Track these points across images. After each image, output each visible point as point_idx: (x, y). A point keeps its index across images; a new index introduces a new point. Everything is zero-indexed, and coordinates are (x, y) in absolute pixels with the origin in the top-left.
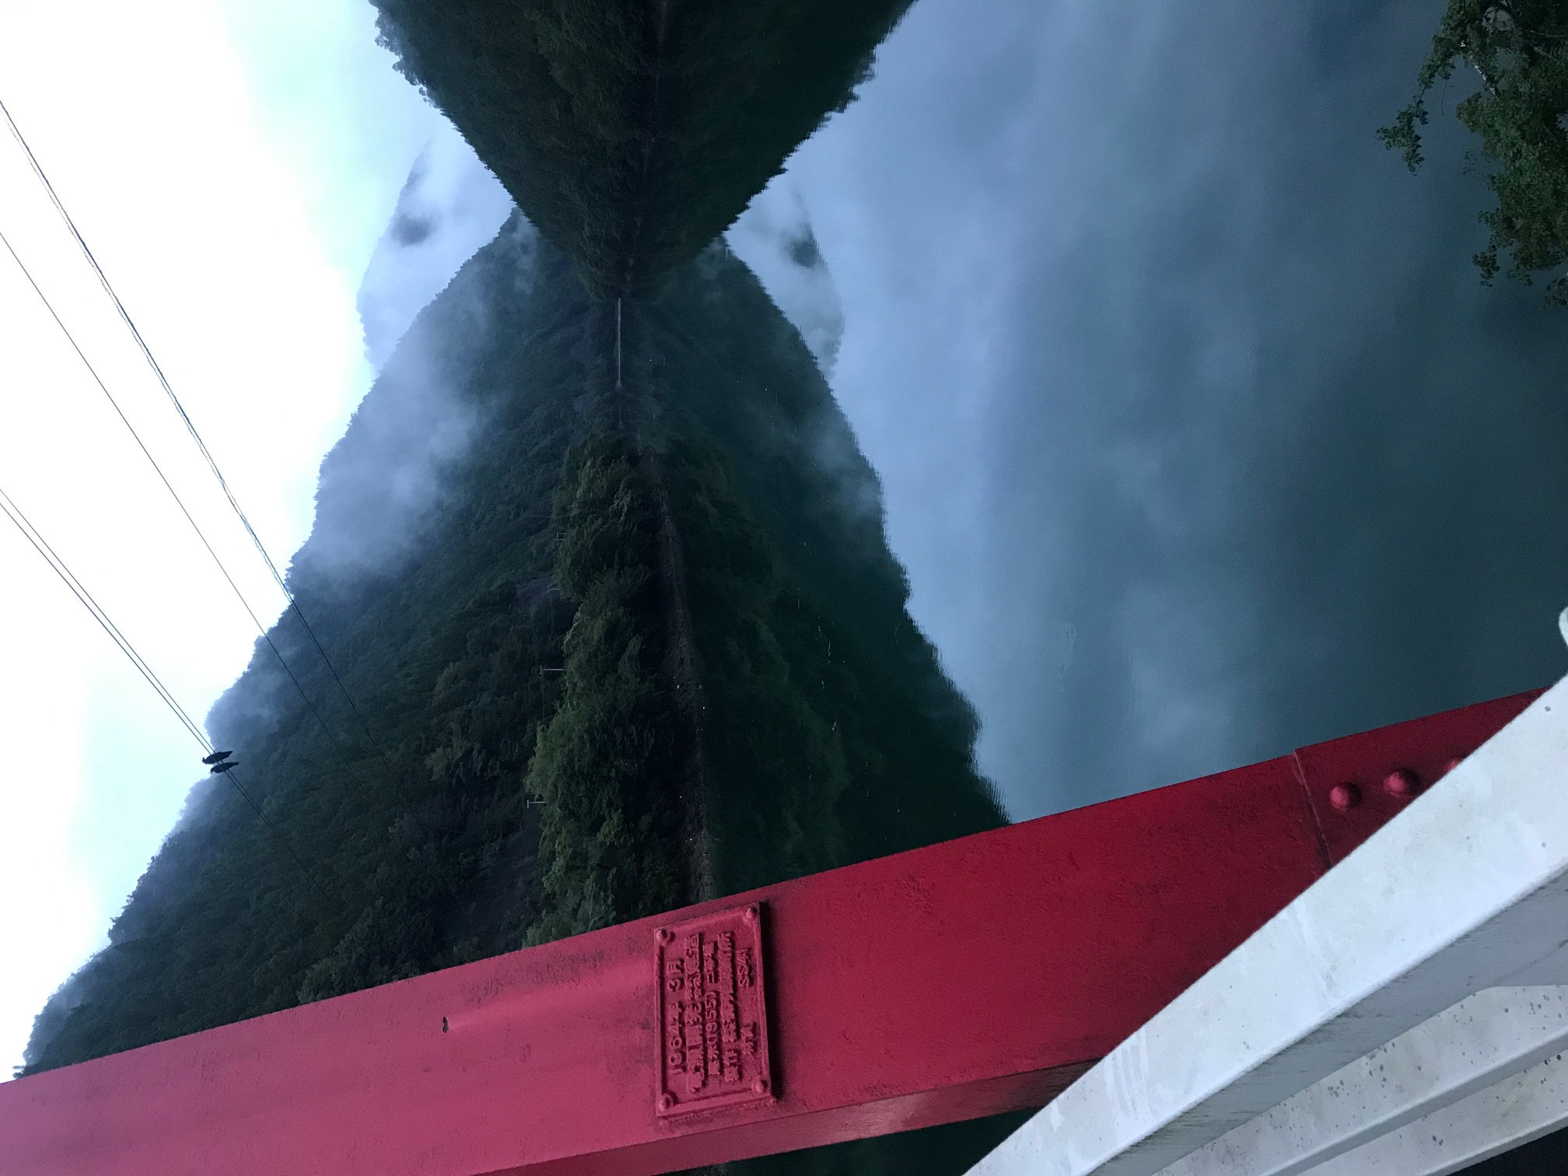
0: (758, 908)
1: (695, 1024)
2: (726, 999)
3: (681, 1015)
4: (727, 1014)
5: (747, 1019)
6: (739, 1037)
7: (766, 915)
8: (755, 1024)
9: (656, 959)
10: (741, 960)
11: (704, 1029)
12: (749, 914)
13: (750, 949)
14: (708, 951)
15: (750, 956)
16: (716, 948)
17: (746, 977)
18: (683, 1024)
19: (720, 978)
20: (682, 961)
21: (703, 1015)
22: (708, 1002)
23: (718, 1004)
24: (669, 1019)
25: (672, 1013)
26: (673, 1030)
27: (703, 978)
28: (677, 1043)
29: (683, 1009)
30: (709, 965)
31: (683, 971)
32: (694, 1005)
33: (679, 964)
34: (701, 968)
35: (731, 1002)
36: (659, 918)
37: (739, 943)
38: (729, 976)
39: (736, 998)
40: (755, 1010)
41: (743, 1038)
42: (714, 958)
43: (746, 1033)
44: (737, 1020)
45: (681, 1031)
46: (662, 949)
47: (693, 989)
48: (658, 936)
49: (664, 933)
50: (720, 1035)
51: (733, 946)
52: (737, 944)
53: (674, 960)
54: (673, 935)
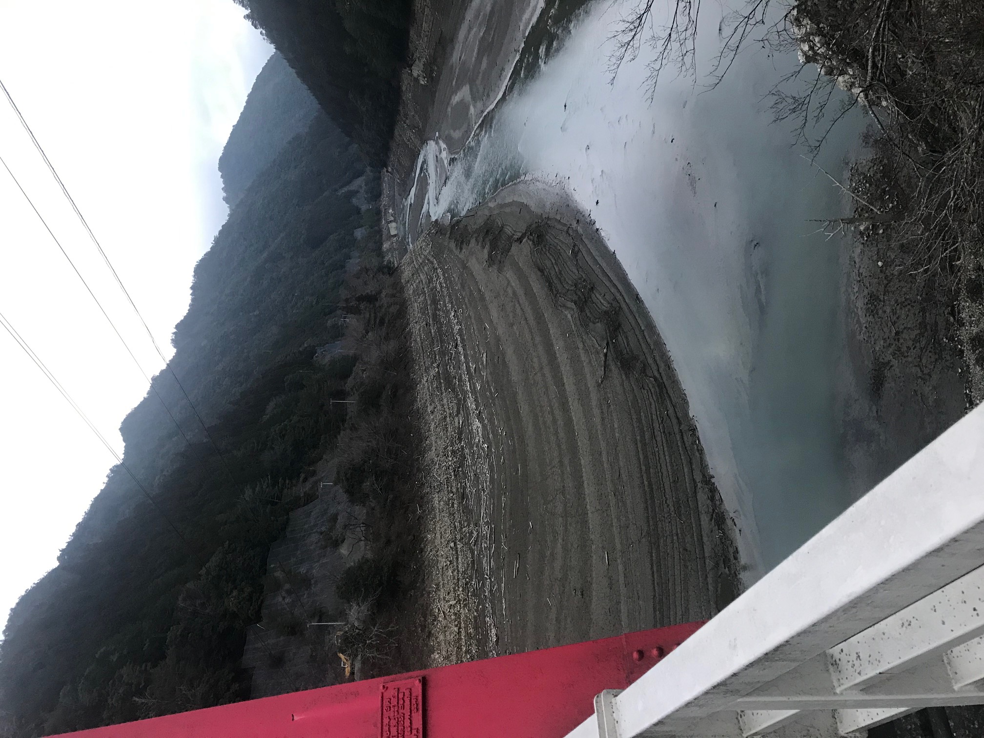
0: (421, 680)
1: (394, 726)
2: (407, 717)
3: (389, 722)
4: (407, 723)
5: (414, 726)
6: (411, 733)
7: (424, 682)
8: (418, 729)
9: (380, 697)
10: (414, 701)
11: (398, 729)
12: (418, 681)
13: (417, 697)
14: (401, 696)
15: (417, 699)
16: (404, 695)
17: (416, 709)
18: (390, 726)
19: (405, 709)
20: (390, 699)
21: (398, 723)
22: (400, 717)
23: (404, 719)
24: (384, 724)
25: (386, 721)
26: (386, 728)
27: (398, 706)
28: (387, 734)
29: (390, 720)
30: (401, 702)
31: (390, 703)
32: (395, 719)
33: (389, 700)
34: (398, 703)
35: (409, 719)
36: (382, 679)
37: (414, 695)
38: (409, 708)
39: (411, 717)
40: (418, 723)
41: (413, 734)
42: (403, 699)
43: (414, 732)
44: (411, 727)
45: (389, 728)
46: (382, 693)
47: (394, 712)
48: (381, 687)
49: (384, 687)
50: (404, 734)
51: (411, 695)
53: (387, 698)
54: (387, 688)
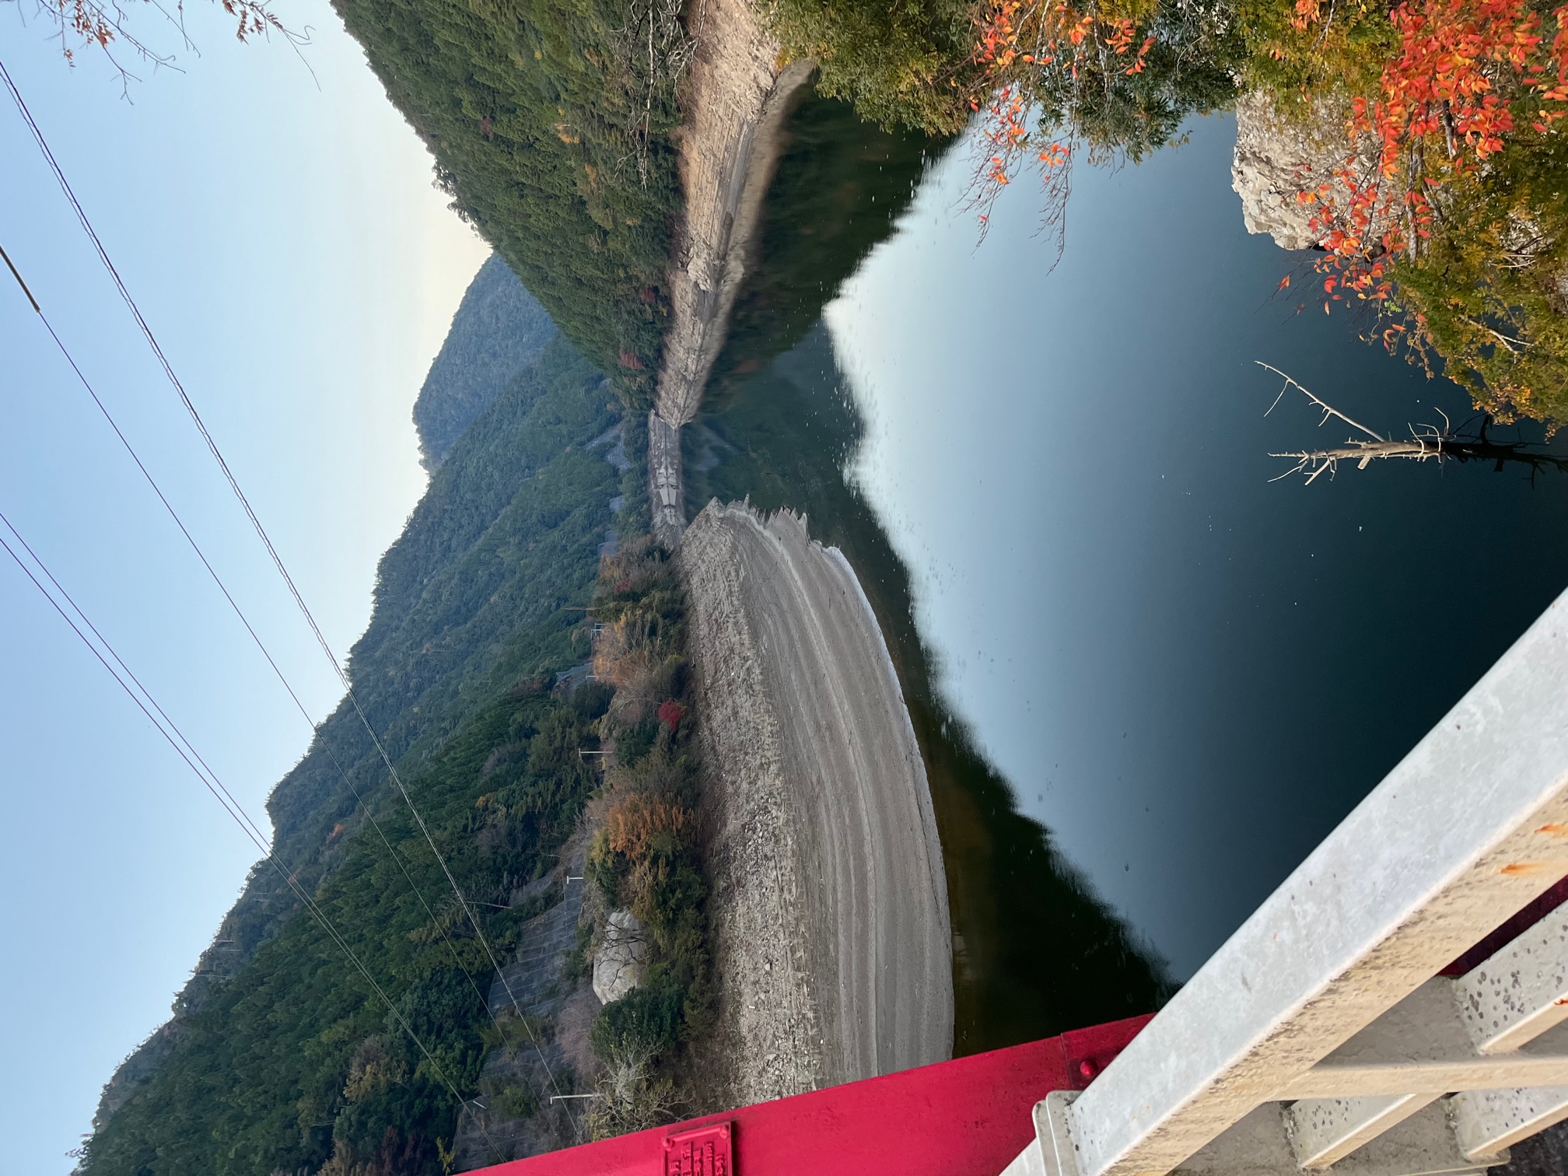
0: (729, 1123)
7: (735, 1130)
9: (663, 1160)
12: (724, 1131)
13: (723, 1155)
14: (697, 1156)
15: (724, 1160)
16: (702, 1154)
20: (680, 1162)
30: (697, 1166)
31: (680, 1169)
33: (678, 1164)
34: (692, 1168)
36: (665, 1129)
37: (718, 1150)
46: (667, 1153)
48: (665, 1144)
49: (668, 1141)
51: (713, 1153)
52: (716, 1148)
53: (675, 1161)
54: (674, 1142)
